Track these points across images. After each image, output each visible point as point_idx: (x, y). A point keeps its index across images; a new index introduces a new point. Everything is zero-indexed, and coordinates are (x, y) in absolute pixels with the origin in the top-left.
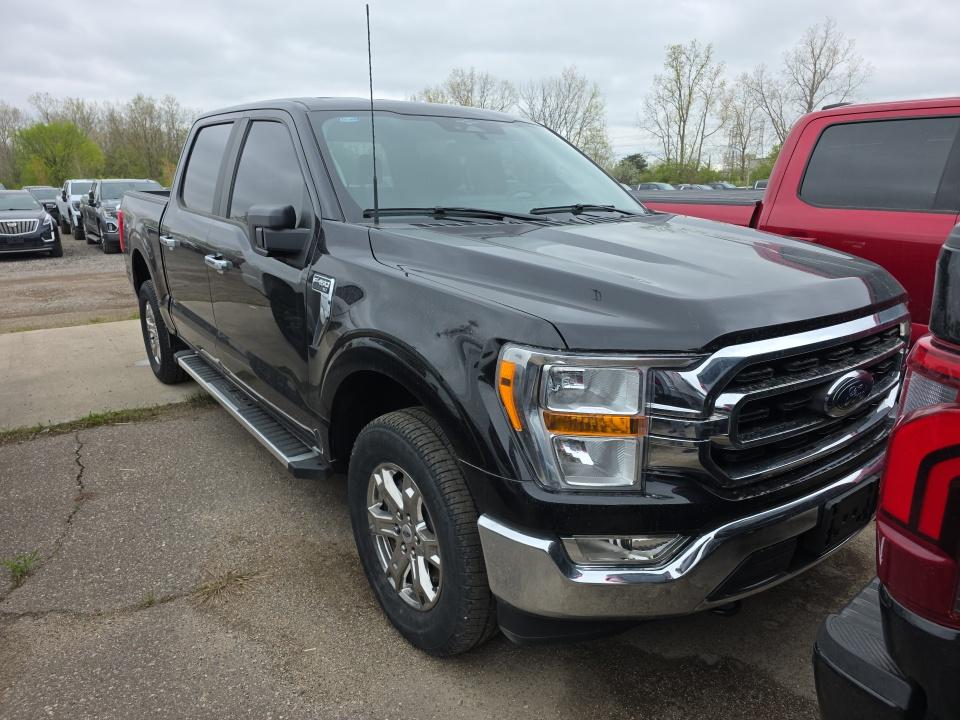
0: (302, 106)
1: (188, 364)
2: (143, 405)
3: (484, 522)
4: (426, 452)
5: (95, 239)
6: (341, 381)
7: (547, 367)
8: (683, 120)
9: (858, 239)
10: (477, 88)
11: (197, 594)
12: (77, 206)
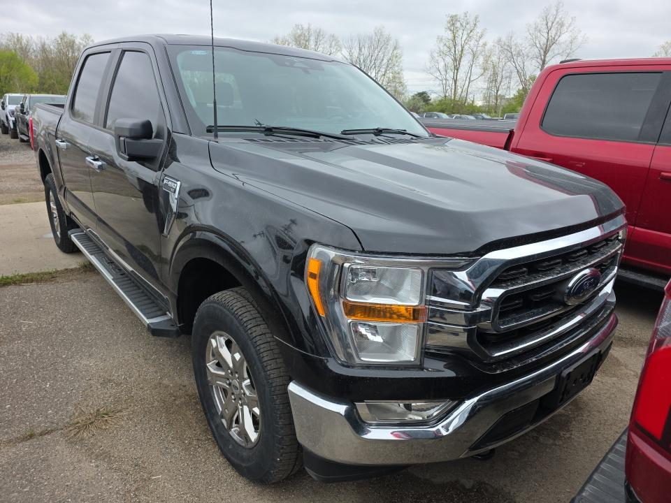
0: (161, 39)
1: (78, 240)
2: (45, 270)
3: (293, 388)
4: (249, 326)
5: (25, 138)
6: (185, 264)
7: (347, 265)
8: (457, 69)
9: (580, 160)
10: (312, 38)
11: (71, 428)
12: (12, 113)
